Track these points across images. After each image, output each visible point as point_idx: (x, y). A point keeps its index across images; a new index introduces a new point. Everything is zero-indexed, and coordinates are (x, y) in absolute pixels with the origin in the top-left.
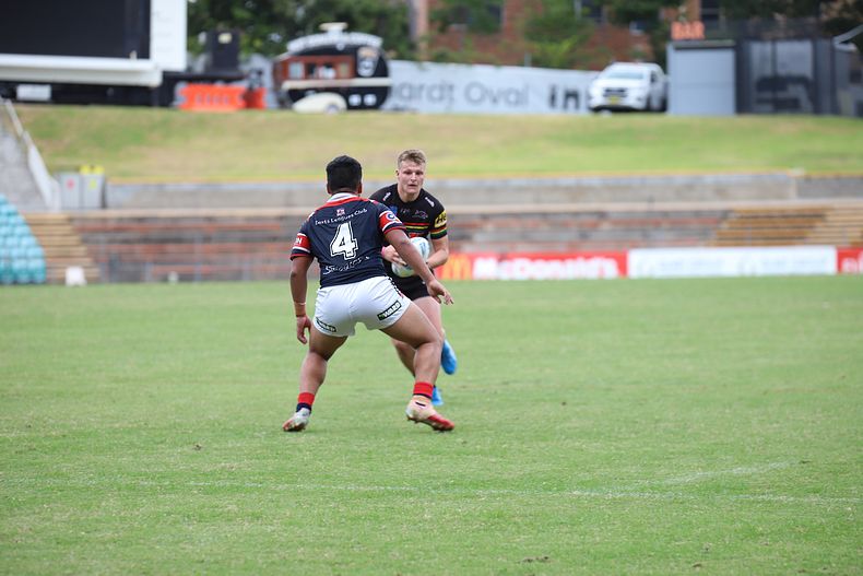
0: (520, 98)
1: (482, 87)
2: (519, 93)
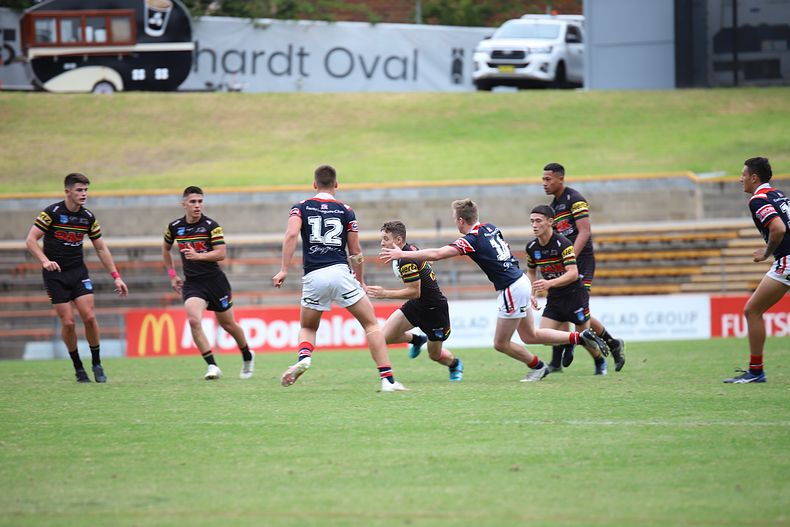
0: (408, 69)
1: (349, 54)
2: (405, 62)
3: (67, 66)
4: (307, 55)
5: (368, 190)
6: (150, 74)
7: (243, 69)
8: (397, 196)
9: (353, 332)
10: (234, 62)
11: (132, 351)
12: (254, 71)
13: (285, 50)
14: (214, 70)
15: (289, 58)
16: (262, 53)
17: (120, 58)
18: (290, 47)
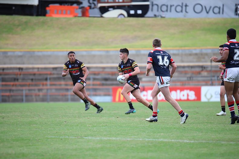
0: (221, 11)
1: (202, 6)
2: (219, 8)
3: (110, 9)
4: (188, 6)
5: (195, 49)
6: (136, 12)
7: (167, 11)
8: (204, 51)
9: (183, 95)
10: (164, 8)
11: (114, 100)
12: (170, 11)
13: (181, 5)
14: (158, 10)
15: (182, 7)
16: (173, 5)
17: (127, 7)
18: (182, 4)
